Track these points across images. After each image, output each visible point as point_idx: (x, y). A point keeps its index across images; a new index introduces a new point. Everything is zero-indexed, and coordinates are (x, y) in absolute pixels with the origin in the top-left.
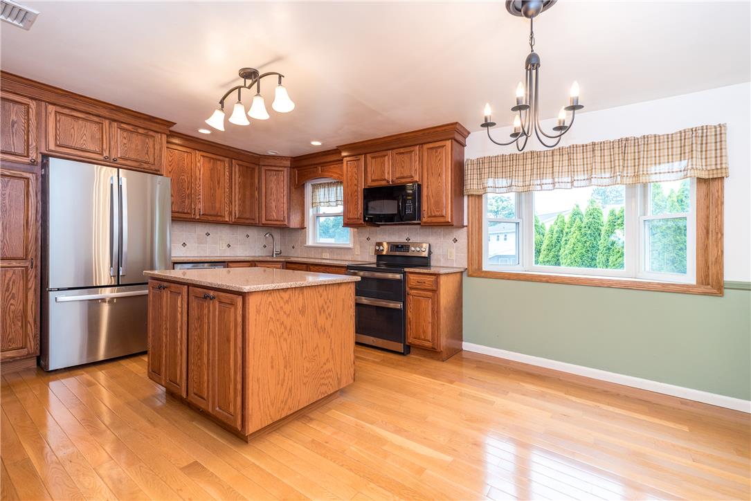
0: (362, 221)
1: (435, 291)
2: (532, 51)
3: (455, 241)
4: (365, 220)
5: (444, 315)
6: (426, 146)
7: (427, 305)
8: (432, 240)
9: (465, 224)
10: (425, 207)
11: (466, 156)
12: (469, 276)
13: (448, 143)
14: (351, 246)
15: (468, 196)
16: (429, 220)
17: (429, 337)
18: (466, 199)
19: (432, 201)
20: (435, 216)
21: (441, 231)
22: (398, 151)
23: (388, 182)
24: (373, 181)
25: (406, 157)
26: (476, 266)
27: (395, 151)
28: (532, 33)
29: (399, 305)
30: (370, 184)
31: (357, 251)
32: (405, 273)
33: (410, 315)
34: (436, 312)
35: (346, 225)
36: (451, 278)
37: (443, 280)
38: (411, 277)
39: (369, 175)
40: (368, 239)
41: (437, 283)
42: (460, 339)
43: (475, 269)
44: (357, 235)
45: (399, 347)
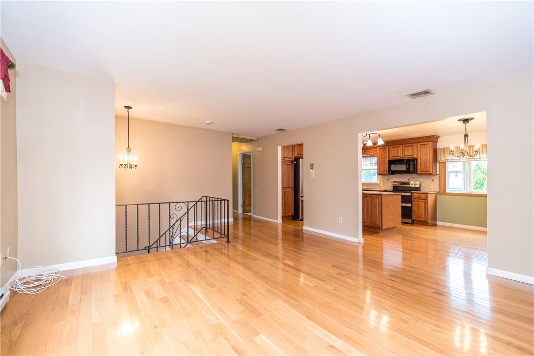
0: (388, 173)
1: (426, 199)
2: (466, 133)
3: (433, 180)
4: (389, 172)
5: (430, 208)
6: (419, 144)
7: (422, 205)
8: (421, 180)
9: (438, 173)
10: (419, 167)
11: (438, 147)
12: (440, 194)
13: (430, 143)
14: (378, 183)
15: (439, 162)
16: (421, 172)
17: (423, 216)
18: (438, 163)
19: (423, 165)
20: (424, 171)
21: (426, 177)
22: (405, 145)
23: (401, 157)
24: (392, 157)
25: (410, 148)
26: (443, 191)
27: (404, 145)
28: (466, 128)
29: (409, 205)
30: (391, 158)
31: (382, 185)
32: (412, 193)
33: (414, 208)
34: (426, 207)
35: (378, 174)
36: (432, 195)
37: (429, 195)
38: (415, 194)
39: (391, 155)
40: (388, 180)
41: (427, 197)
42: (436, 220)
43: (442, 191)
44: (383, 178)
45: (410, 221)
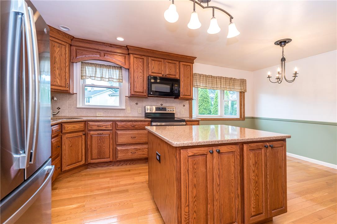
0: (146, 94)
2: (283, 57)
3: (184, 106)
4: (149, 93)
6: (182, 63)
8: (174, 105)
10: (182, 91)
13: (192, 65)
19: (185, 88)
20: (186, 95)
22: (168, 61)
23: (163, 75)
24: (152, 72)
25: (172, 65)
28: (283, 51)
31: (128, 111)
39: (150, 69)
44: (128, 101)
